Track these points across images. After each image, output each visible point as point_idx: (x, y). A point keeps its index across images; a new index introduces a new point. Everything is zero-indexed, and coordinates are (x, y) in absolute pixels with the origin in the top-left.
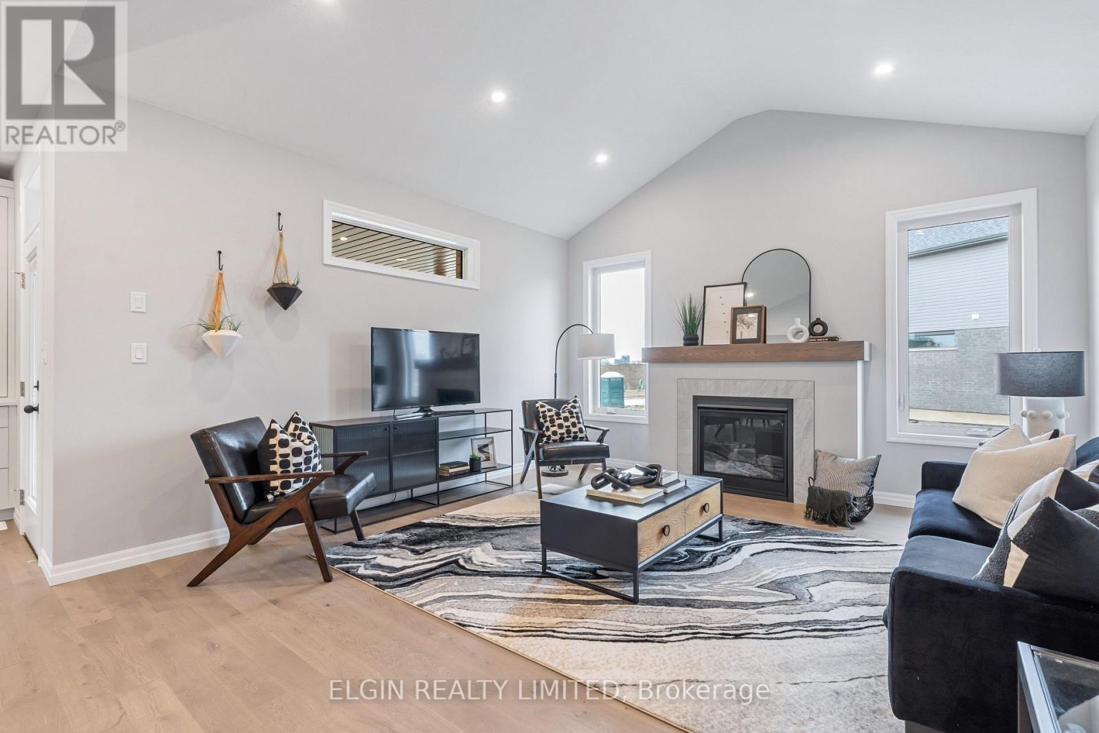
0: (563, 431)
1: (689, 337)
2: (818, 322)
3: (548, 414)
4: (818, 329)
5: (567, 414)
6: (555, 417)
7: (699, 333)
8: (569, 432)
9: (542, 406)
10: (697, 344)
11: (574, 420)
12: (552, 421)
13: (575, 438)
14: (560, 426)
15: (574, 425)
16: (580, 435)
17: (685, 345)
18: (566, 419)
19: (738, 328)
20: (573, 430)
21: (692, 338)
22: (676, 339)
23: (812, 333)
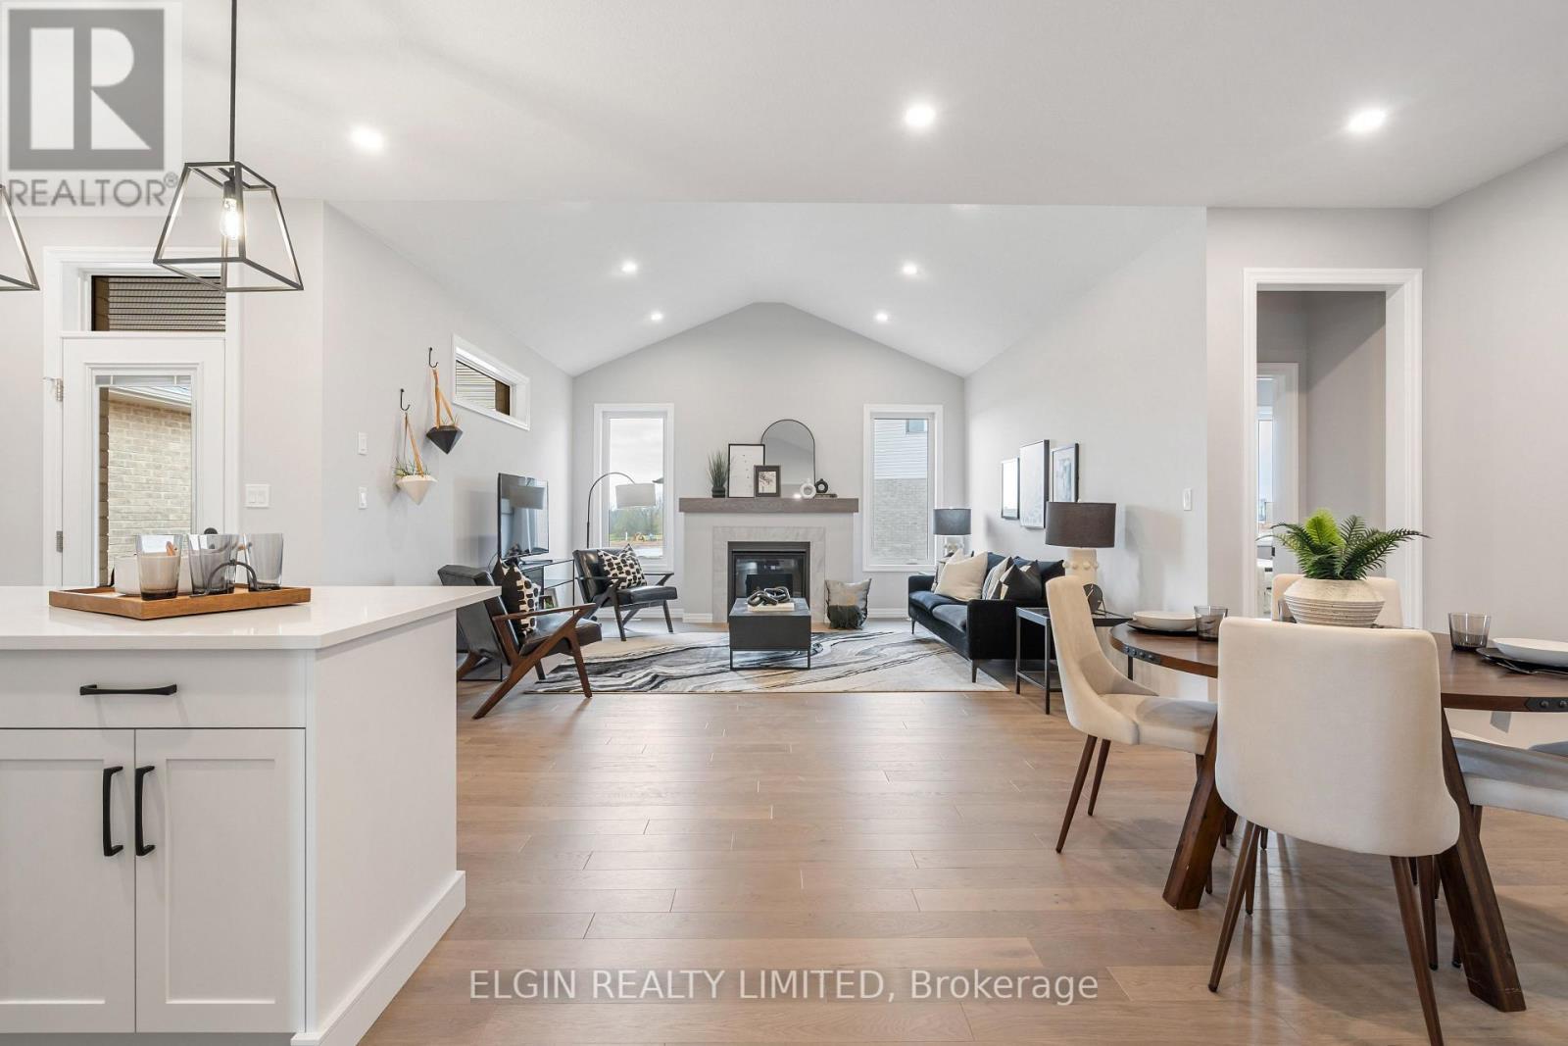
0: (631, 577)
1: (718, 489)
2: (822, 482)
3: (614, 562)
4: (822, 487)
5: (631, 561)
6: (622, 565)
7: (725, 486)
8: (635, 578)
9: (606, 555)
10: (724, 496)
11: (636, 567)
12: (620, 568)
13: (639, 584)
14: (628, 573)
15: (638, 571)
16: (643, 581)
17: (714, 496)
18: (632, 566)
19: (760, 483)
20: (639, 576)
21: (720, 489)
22: (704, 490)
23: (818, 491)
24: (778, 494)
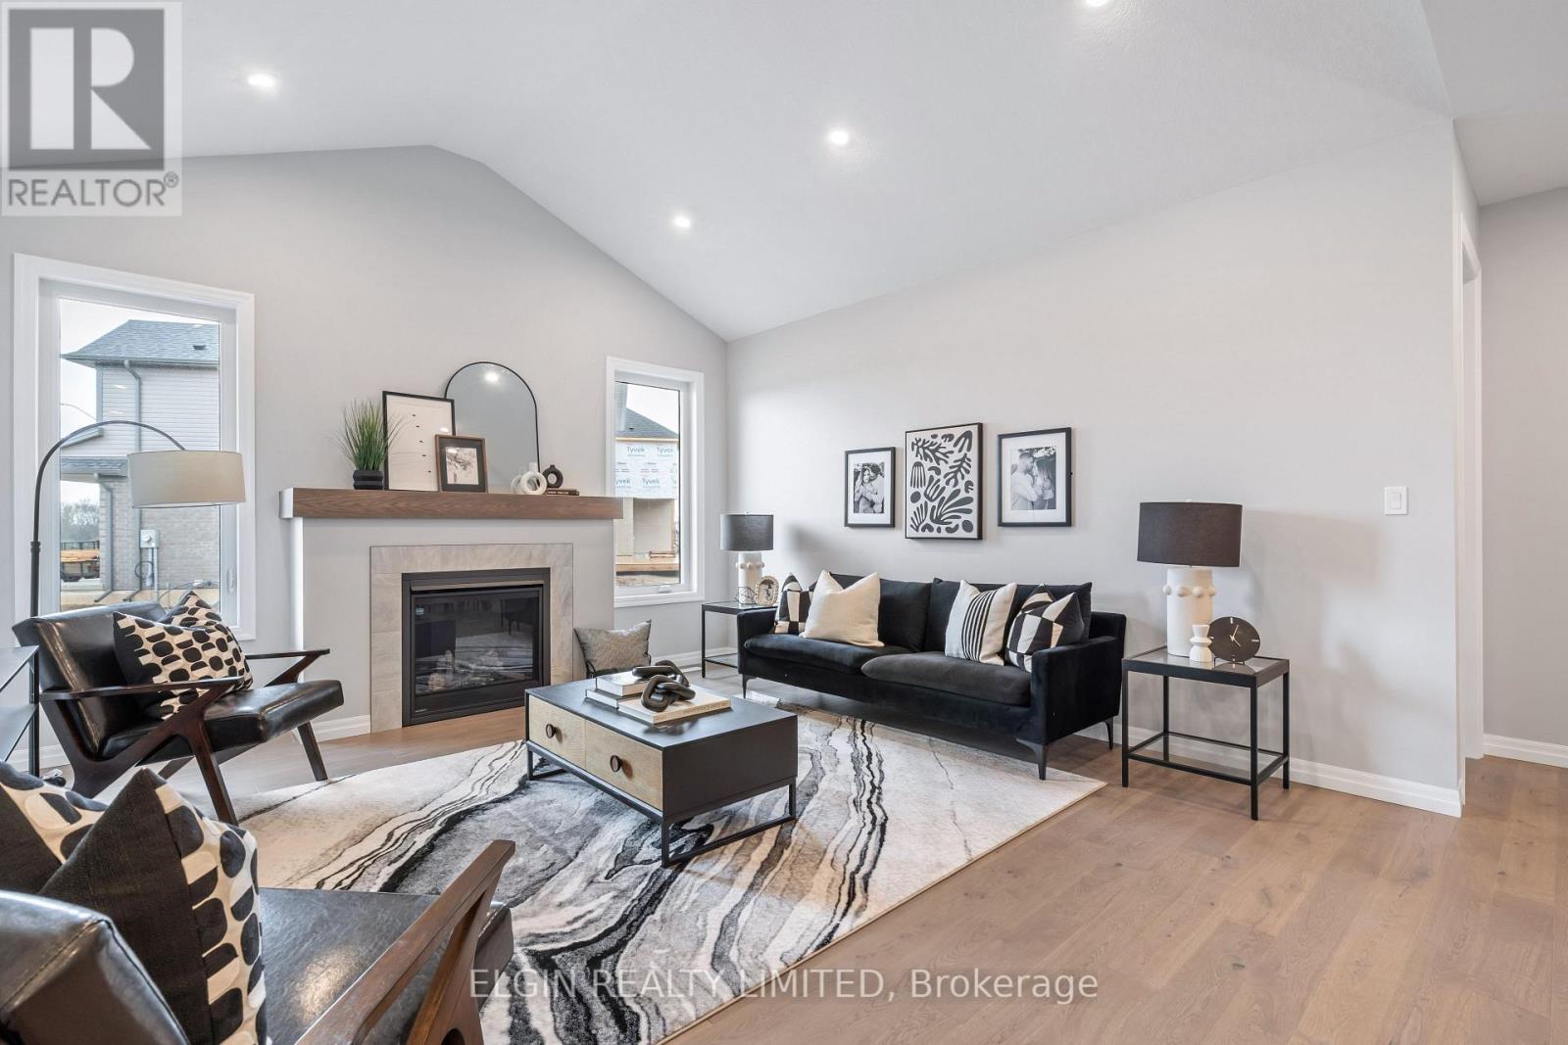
1: (363, 475)
2: (552, 470)
4: (553, 479)
10: (378, 488)
17: (356, 487)
19: (448, 468)
21: (373, 476)
23: (548, 485)
24: (482, 486)
